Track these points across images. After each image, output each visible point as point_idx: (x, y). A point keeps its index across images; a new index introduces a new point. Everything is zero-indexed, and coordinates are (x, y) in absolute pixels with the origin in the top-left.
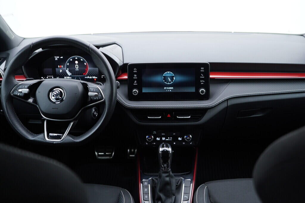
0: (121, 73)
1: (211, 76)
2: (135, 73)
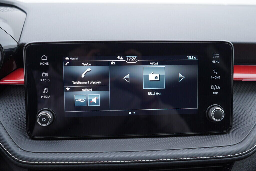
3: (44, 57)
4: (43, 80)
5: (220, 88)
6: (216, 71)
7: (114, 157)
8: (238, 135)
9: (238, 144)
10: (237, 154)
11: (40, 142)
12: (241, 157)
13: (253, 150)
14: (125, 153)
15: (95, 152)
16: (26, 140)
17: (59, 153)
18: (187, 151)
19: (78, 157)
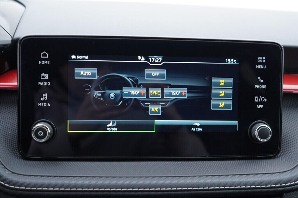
3: (44, 55)
4: (42, 83)
5: (266, 100)
6: (261, 79)
7: (130, 183)
8: (289, 160)
9: (289, 171)
10: (289, 184)
11: (34, 162)
12: (294, 188)
14: (145, 179)
15: (106, 177)
16: (17, 159)
17: (58, 177)
18: (224, 178)
19: (83, 183)
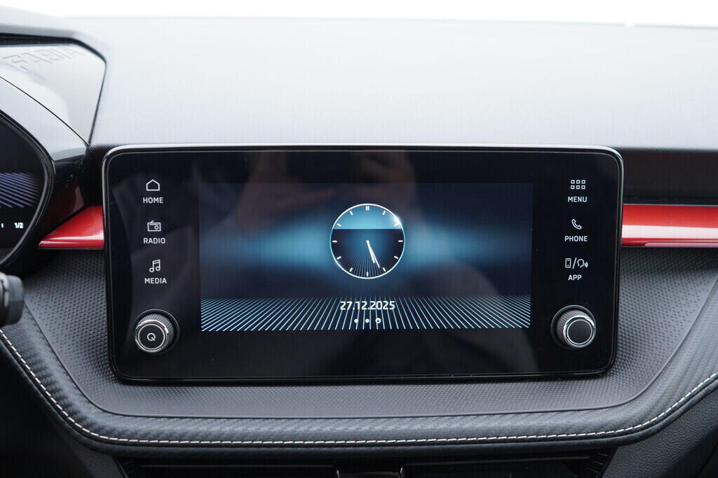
0: (79, 204)
1: (630, 231)
2: (153, 211)
3: (153, 185)
4: (150, 239)
5: (586, 265)
6: (577, 224)
7: (319, 430)
8: (630, 382)
9: (626, 405)
10: (623, 430)
11: (141, 389)
12: (632, 437)
13: (661, 420)
14: (347, 422)
15: (275, 419)
16: (108, 383)
17: (188, 419)
18: (497, 419)
19: (233, 430)
